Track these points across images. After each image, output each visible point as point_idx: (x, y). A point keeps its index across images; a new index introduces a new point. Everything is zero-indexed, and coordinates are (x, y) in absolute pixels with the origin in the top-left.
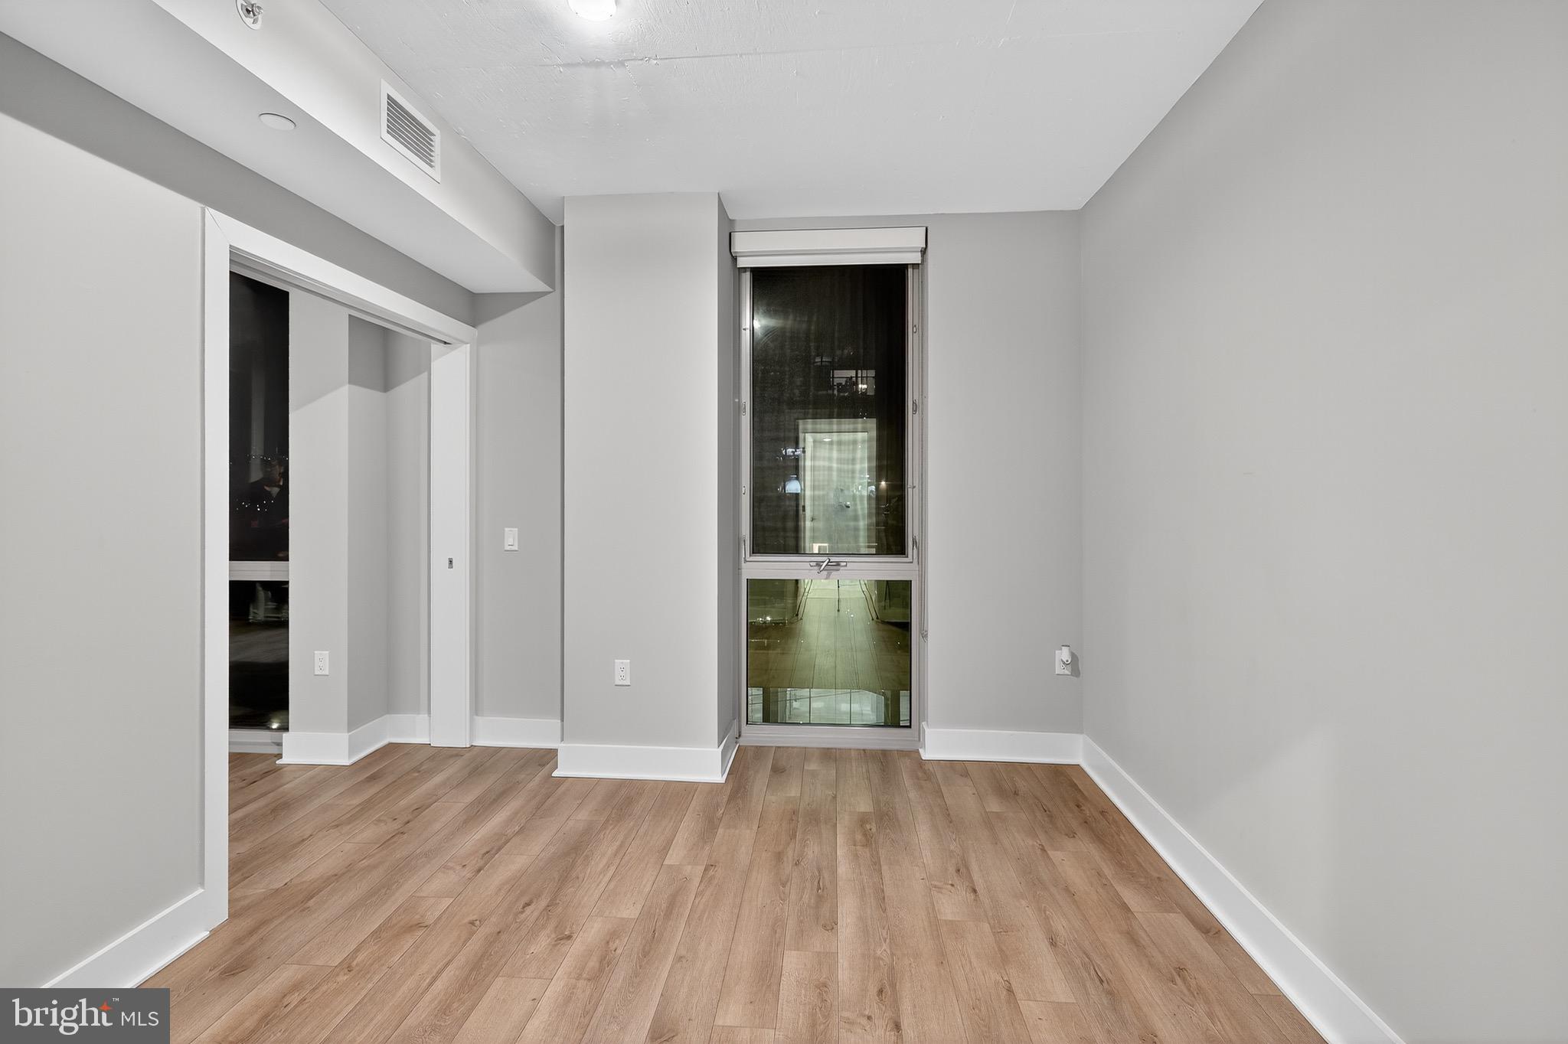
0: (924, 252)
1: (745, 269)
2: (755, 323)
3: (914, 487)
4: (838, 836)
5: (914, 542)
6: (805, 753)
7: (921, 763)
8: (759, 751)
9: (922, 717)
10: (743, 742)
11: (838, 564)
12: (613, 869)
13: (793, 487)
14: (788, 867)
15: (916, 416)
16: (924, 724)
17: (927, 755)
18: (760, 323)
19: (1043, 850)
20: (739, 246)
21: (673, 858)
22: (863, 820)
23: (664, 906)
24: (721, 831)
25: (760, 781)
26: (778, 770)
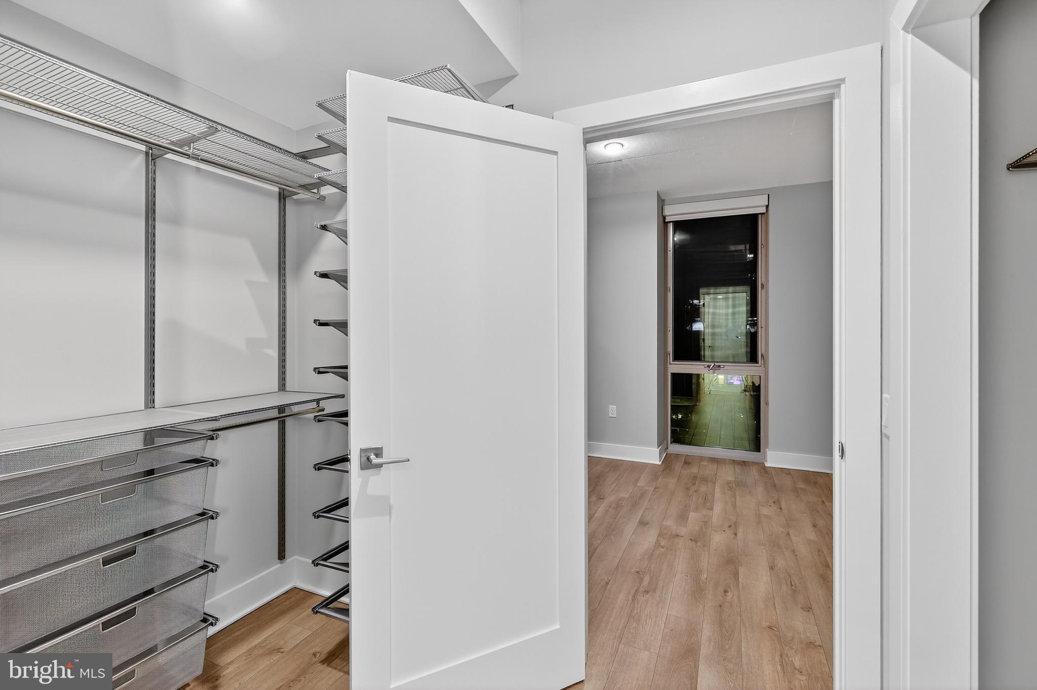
0: (767, 207)
1: (670, 222)
2: (674, 238)
3: (762, 328)
4: (716, 487)
5: (762, 356)
6: (701, 458)
7: (764, 468)
8: (677, 456)
9: (767, 446)
10: (669, 451)
11: (719, 366)
12: (614, 485)
13: (697, 326)
14: (691, 492)
15: (763, 291)
16: (767, 450)
17: (768, 464)
18: (678, 237)
19: (823, 502)
20: (666, 213)
21: (640, 484)
22: (729, 483)
23: (639, 496)
24: (660, 479)
25: (678, 466)
26: (686, 463)
